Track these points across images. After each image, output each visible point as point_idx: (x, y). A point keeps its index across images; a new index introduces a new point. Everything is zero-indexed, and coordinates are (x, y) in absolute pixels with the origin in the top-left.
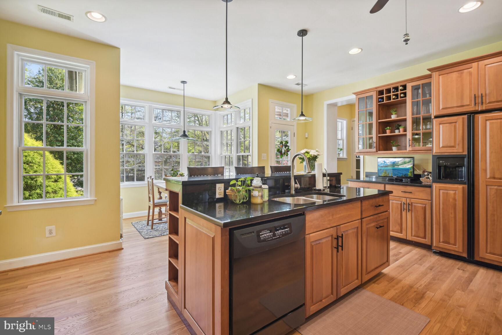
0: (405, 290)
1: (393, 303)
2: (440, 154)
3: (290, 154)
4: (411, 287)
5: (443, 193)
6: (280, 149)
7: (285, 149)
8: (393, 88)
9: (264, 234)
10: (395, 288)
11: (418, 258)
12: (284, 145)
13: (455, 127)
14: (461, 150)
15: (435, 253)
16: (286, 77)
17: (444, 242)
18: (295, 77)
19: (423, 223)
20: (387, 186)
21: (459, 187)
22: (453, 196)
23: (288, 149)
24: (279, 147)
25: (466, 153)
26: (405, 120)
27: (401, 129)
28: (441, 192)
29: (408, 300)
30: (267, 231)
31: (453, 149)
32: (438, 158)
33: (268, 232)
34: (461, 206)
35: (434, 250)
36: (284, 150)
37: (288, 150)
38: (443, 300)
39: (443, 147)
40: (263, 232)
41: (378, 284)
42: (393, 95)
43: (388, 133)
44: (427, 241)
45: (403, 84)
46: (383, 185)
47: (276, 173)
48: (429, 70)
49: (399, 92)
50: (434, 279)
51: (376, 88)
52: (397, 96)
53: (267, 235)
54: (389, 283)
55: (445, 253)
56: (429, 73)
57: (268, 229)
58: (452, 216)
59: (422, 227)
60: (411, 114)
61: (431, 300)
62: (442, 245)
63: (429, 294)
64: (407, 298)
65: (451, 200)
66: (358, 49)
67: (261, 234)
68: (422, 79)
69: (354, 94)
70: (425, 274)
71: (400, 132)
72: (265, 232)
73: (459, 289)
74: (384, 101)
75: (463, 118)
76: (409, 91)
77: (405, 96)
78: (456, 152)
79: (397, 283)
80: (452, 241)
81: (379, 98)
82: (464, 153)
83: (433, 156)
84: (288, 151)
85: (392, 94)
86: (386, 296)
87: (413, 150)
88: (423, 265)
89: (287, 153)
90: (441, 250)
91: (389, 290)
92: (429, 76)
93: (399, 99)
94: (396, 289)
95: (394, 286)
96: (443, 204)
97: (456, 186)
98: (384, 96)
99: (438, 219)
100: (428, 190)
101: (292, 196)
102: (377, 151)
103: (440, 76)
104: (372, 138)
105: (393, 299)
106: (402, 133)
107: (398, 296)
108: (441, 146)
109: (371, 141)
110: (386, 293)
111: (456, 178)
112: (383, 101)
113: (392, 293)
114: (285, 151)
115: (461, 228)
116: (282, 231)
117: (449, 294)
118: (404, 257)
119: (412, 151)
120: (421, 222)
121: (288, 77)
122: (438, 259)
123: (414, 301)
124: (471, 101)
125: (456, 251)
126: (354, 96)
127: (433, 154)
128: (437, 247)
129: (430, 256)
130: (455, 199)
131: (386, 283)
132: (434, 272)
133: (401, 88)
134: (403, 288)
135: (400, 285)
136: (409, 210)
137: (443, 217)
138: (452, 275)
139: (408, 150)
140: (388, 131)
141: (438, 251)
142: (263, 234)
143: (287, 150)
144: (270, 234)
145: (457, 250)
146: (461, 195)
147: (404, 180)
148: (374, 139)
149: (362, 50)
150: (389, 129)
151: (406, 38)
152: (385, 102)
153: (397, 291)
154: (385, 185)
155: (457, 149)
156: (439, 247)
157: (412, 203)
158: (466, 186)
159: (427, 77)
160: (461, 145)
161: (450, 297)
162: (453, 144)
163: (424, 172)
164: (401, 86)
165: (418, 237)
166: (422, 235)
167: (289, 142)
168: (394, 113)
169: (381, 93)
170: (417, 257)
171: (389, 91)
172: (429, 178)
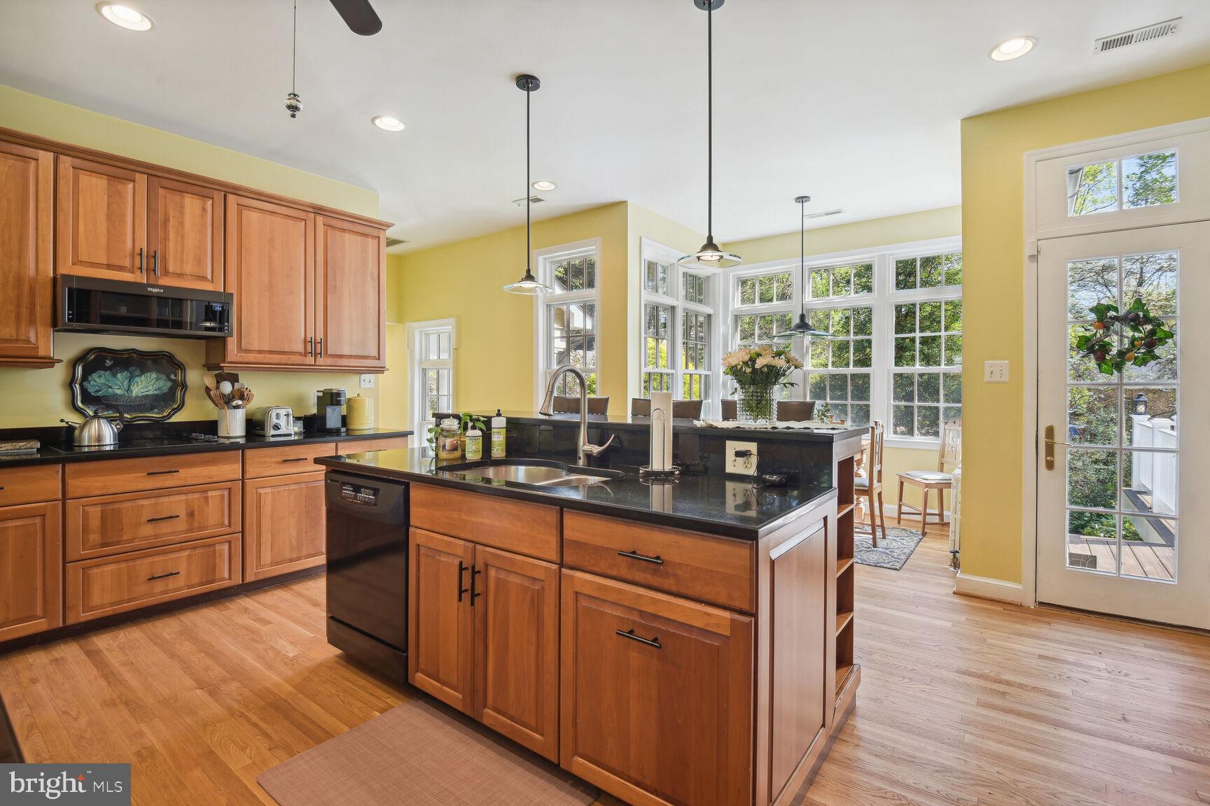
37: (1153, 340)
151: (293, 102)
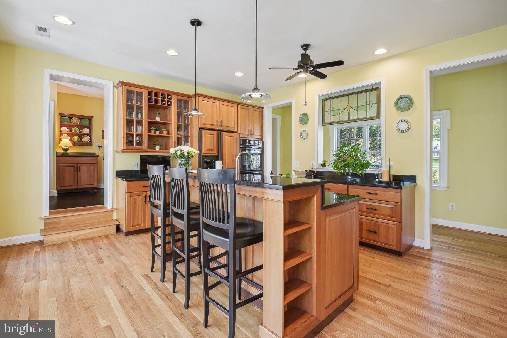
8: (161, 94)
13: (213, 137)
25: (217, 154)
26: (169, 124)
27: (164, 132)
31: (212, 152)
39: (207, 150)
42: (162, 100)
43: (153, 133)
45: (170, 94)
49: (166, 100)
52: (165, 102)
60: (176, 121)
68: (184, 96)
75: (215, 133)
76: (174, 101)
77: (171, 105)
78: (214, 154)
81: (149, 98)
85: (160, 99)
98: (154, 98)
106: (164, 134)
124: (217, 123)
127: (203, 154)
140: (152, 131)
149: (179, 54)
150: (153, 129)
152: (153, 103)
155: (214, 152)
164: (168, 95)
168: (158, 116)
169: (150, 93)
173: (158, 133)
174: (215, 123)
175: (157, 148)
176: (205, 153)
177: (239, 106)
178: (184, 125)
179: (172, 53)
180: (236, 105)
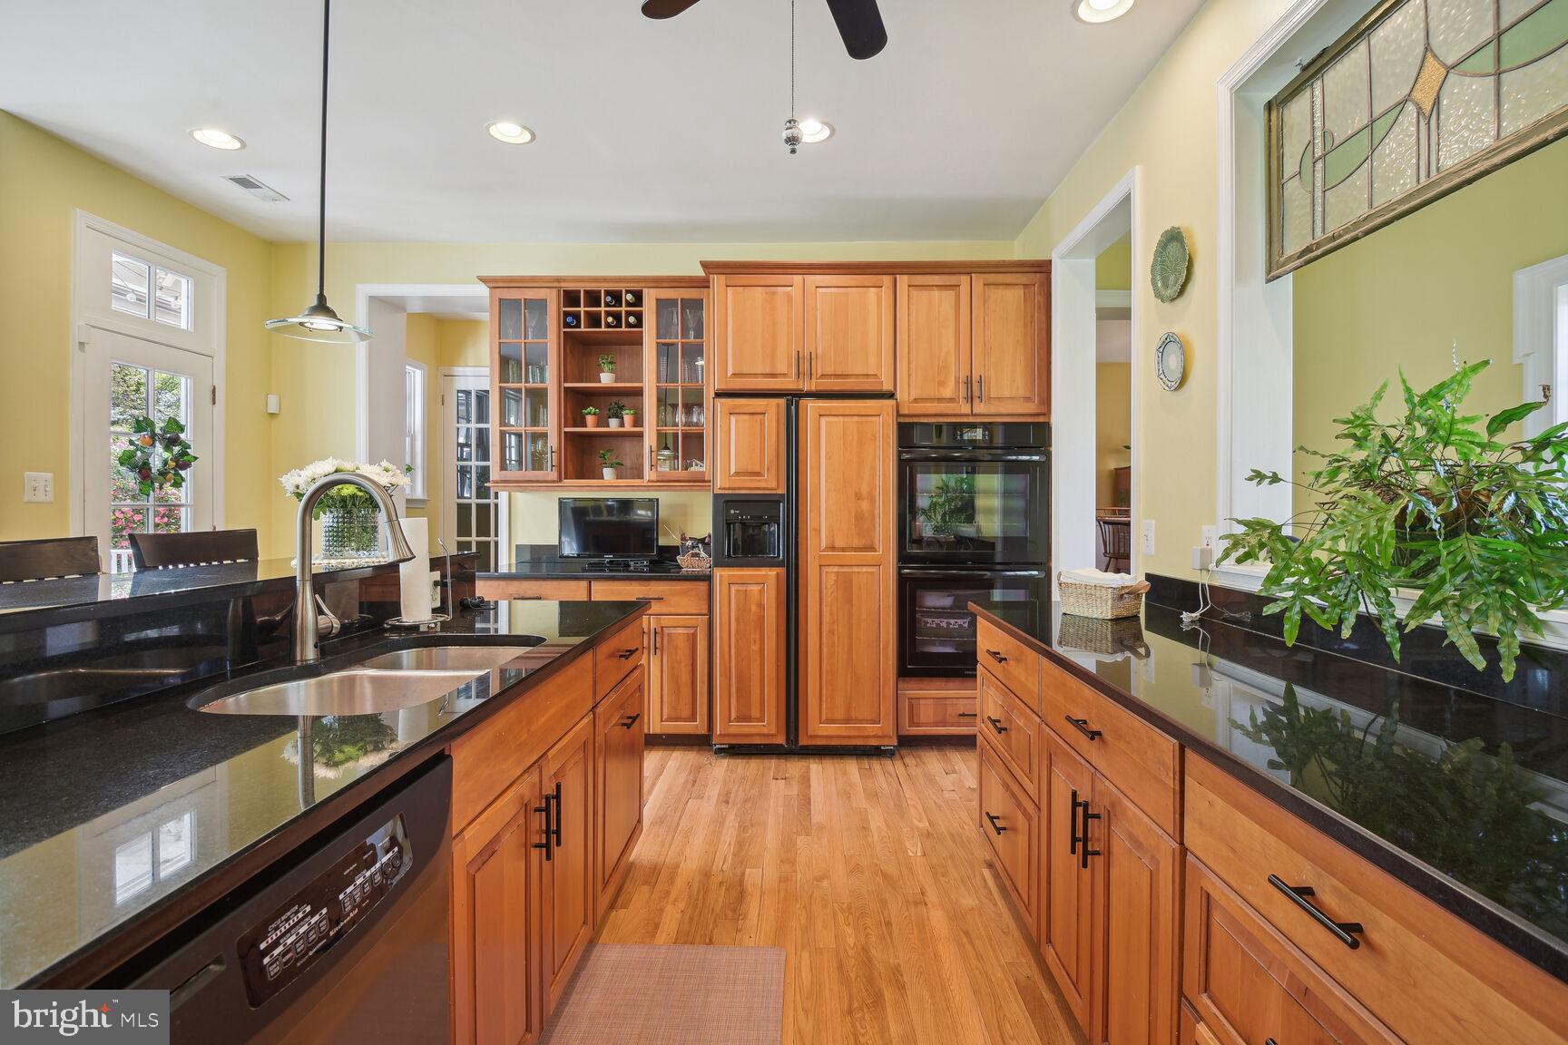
0: (699, 891)
1: (686, 949)
2: (730, 492)
3: (194, 476)
4: (707, 874)
5: (738, 591)
6: (139, 453)
7: (167, 455)
8: (608, 293)
9: (283, 935)
10: (673, 896)
11: (686, 782)
12: (163, 439)
13: (762, 424)
14: (773, 485)
15: (719, 752)
16: (191, 134)
17: (738, 719)
18: (237, 145)
19: (689, 681)
20: (596, 586)
21: (771, 575)
22: (756, 596)
23: (184, 453)
24: (131, 443)
25: (782, 491)
26: (639, 393)
27: (628, 418)
28: (734, 588)
29: (715, 920)
30: (297, 912)
31: (759, 481)
32: (727, 502)
33: (300, 915)
34: (773, 620)
35: (717, 746)
36: (159, 456)
37: (183, 461)
38: (785, 880)
39: (737, 474)
40: (277, 929)
41: (625, 906)
42: (608, 314)
43: (591, 426)
44: (698, 726)
45: (635, 286)
46: (584, 584)
47: (165, 567)
48: (705, 265)
49: (624, 309)
50: (743, 828)
51: (558, 280)
52: (617, 317)
53: (301, 931)
54: (654, 887)
55: (740, 746)
56: (700, 273)
57: (300, 900)
58: (755, 647)
59: (686, 691)
60: (654, 376)
61: (762, 893)
62: (738, 728)
63: (753, 876)
64: (712, 912)
65: (754, 608)
66: (520, 129)
67: (263, 946)
68: (683, 285)
69: (485, 280)
70: (719, 821)
71: (622, 425)
72: (287, 920)
73: (798, 834)
74: (580, 327)
75: (778, 405)
76: (649, 310)
77: (639, 323)
78: (764, 489)
79: (672, 880)
80: (755, 712)
81: (566, 314)
82: (779, 492)
83: (716, 496)
84: (185, 466)
85: (603, 309)
86: (663, 936)
87: (659, 479)
88: (706, 797)
89: (177, 474)
90: (734, 741)
91: (662, 910)
92: (703, 283)
93: (623, 329)
94: (676, 900)
95: (668, 893)
96: (737, 621)
97: (763, 571)
98: (582, 309)
99: (727, 661)
100: (702, 586)
101: (309, 671)
102: (560, 480)
103: (729, 288)
104: (544, 436)
105: (684, 937)
106: (628, 428)
107: (691, 919)
108: (733, 471)
109: (540, 445)
110: (657, 926)
111: (763, 552)
112: (578, 326)
113: (672, 918)
114: (165, 463)
115: (774, 675)
116: (368, 874)
117: (788, 857)
118: (656, 789)
119: (658, 481)
120: (685, 677)
121: (198, 135)
122: (728, 766)
123: (730, 913)
124: (790, 366)
125: (764, 735)
126: (483, 291)
127: (717, 492)
128: (724, 735)
129: (710, 764)
130: (761, 606)
131: (645, 889)
132: (735, 808)
133: (629, 297)
134: (690, 886)
135: (680, 882)
136: (656, 648)
137: (738, 655)
138: (772, 801)
139: (647, 477)
140: (590, 419)
141: (727, 746)
142: (276, 944)
143: (176, 459)
144: (317, 918)
145: (765, 731)
146: (773, 593)
147: (632, 563)
148: (553, 441)
149: (533, 137)
150: (594, 414)
152: (583, 329)
153: (681, 906)
154: (590, 582)
155: (765, 480)
156: (729, 735)
157: (662, 627)
158: (783, 571)
159: (694, 284)
160: (773, 471)
161: (793, 863)
162: (757, 469)
163: (684, 539)
164: (627, 292)
165: (677, 719)
166: (686, 712)
167: (188, 429)
168: (606, 367)
169: (571, 298)
170: (682, 778)
171: (593, 298)
172: (697, 555)
173: (614, 425)
174: (781, 367)
175: (608, 473)
176: (725, 489)
177: (903, 280)
178: (683, 390)
179: (508, 132)
180: (887, 280)
